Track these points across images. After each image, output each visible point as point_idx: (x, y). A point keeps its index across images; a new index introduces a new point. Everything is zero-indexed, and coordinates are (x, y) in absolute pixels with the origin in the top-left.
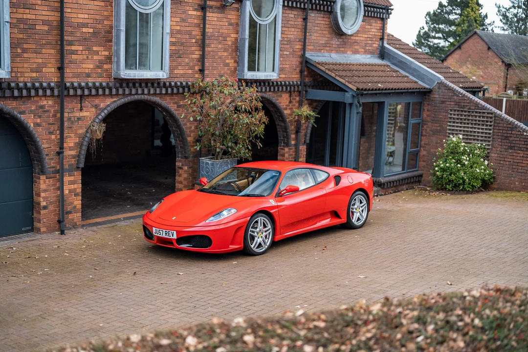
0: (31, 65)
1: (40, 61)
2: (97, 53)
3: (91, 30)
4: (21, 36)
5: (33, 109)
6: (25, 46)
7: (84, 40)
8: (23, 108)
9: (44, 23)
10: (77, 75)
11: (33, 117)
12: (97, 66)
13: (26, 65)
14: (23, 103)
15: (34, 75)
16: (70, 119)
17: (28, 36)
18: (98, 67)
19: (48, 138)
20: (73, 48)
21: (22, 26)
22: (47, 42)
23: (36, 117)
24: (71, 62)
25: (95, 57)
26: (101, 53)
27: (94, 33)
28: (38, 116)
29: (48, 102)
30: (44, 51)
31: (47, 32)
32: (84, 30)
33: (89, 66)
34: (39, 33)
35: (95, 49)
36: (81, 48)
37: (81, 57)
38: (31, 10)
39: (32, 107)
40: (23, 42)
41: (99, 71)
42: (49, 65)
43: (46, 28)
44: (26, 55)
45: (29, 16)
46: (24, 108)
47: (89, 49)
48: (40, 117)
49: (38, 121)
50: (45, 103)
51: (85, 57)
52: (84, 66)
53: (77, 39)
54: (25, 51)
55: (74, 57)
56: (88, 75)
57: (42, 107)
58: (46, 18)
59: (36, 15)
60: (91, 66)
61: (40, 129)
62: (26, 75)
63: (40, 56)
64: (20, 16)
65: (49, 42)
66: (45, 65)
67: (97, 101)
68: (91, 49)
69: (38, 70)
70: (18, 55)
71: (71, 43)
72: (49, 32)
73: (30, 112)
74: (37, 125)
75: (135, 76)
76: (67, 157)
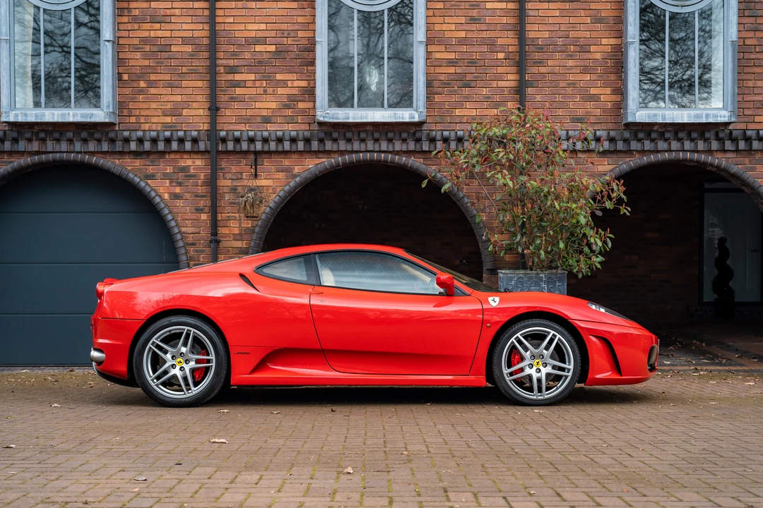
0: (162, 105)
1: (179, 98)
2: (284, 84)
3: (273, 48)
4: (146, 63)
5: (168, 171)
6: (153, 77)
7: (258, 65)
8: (150, 170)
9: (185, 41)
10: (247, 120)
11: (168, 185)
12: (285, 105)
13: (153, 105)
14: (152, 162)
15: (168, 120)
16: (236, 189)
17: (158, 63)
18: (287, 107)
19: (195, 217)
20: (238, 77)
21: (147, 48)
22: (190, 70)
23: (174, 184)
24: (233, 99)
25: (280, 91)
26: (292, 83)
27: (277, 52)
28: (177, 183)
29: (194, 162)
30: (184, 84)
31: (190, 55)
32: (258, 48)
33: (268, 105)
34: (177, 56)
35: (279, 77)
36: (252, 77)
37: (253, 91)
38: (162, 24)
39: (167, 169)
40: (149, 71)
41: (289, 112)
42: (195, 105)
43: (189, 49)
44: (153, 91)
45: (160, 34)
46: (153, 169)
47: (269, 78)
48: (180, 184)
49: (178, 190)
50: (189, 162)
51: (260, 91)
52: (258, 105)
53: (246, 63)
54: (152, 84)
55: (238, 91)
56: (267, 120)
57: (184, 169)
58: (189, 34)
59: (172, 30)
60: (274, 105)
61: (180, 203)
62: (154, 120)
63: (178, 91)
64: (146, 34)
65: (194, 70)
66: (187, 104)
67: (286, 162)
68: (272, 78)
69: (175, 112)
70: (142, 91)
71: (232, 70)
72: (193, 55)
73: (164, 176)
74: (176, 196)
75: (348, 118)
76: (229, 251)
